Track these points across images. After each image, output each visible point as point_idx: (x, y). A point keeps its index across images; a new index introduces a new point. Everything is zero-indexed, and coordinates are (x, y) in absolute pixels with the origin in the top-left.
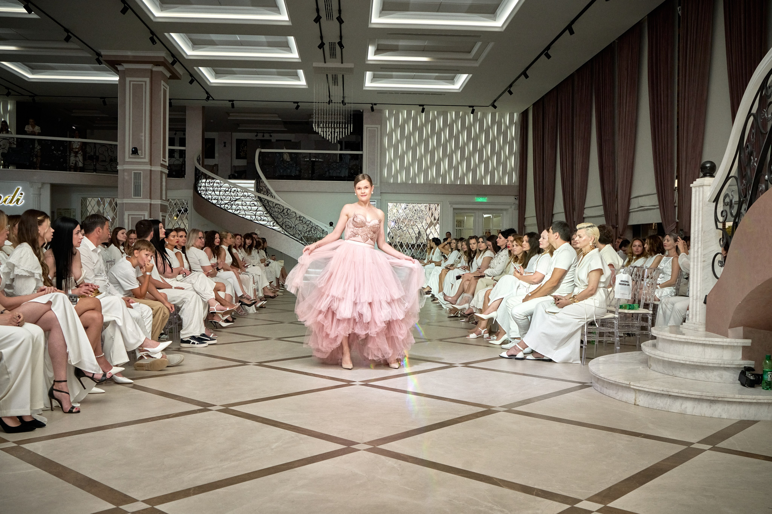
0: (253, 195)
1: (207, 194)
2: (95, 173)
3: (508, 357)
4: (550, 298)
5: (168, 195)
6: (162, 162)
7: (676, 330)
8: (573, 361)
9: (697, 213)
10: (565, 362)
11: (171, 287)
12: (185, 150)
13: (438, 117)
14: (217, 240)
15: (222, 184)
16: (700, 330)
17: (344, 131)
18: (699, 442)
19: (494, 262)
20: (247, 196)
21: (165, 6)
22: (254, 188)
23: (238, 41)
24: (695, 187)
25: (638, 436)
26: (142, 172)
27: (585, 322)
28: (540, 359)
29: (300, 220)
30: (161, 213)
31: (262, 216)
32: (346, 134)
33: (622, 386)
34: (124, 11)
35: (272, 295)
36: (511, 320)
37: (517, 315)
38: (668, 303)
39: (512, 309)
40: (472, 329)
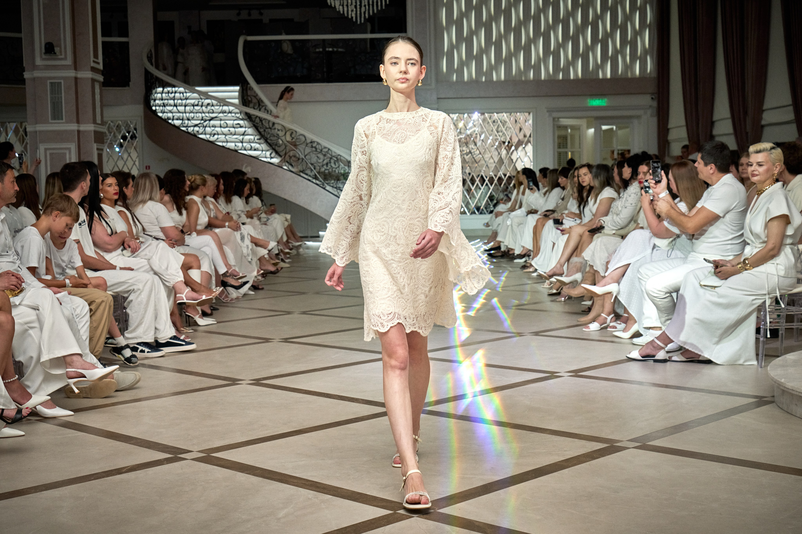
0: (237, 111)
1: (166, 110)
3: (641, 358)
5: (105, 115)
6: (93, 64)
8: (745, 362)
10: (733, 364)
11: (113, 267)
12: (127, 43)
15: (188, 94)
17: (375, 4)
19: (618, 205)
20: (227, 111)
22: (238, 99)
26: (62, 81)
28: (694, 360)
29: (312, 147)
30: (95, 144)
31: (253, 142)
32: (379, 8)
35: (272, 269)
36: (645, 299)
37: (654, 292)
39: (645, 282)
40: (586, 314)
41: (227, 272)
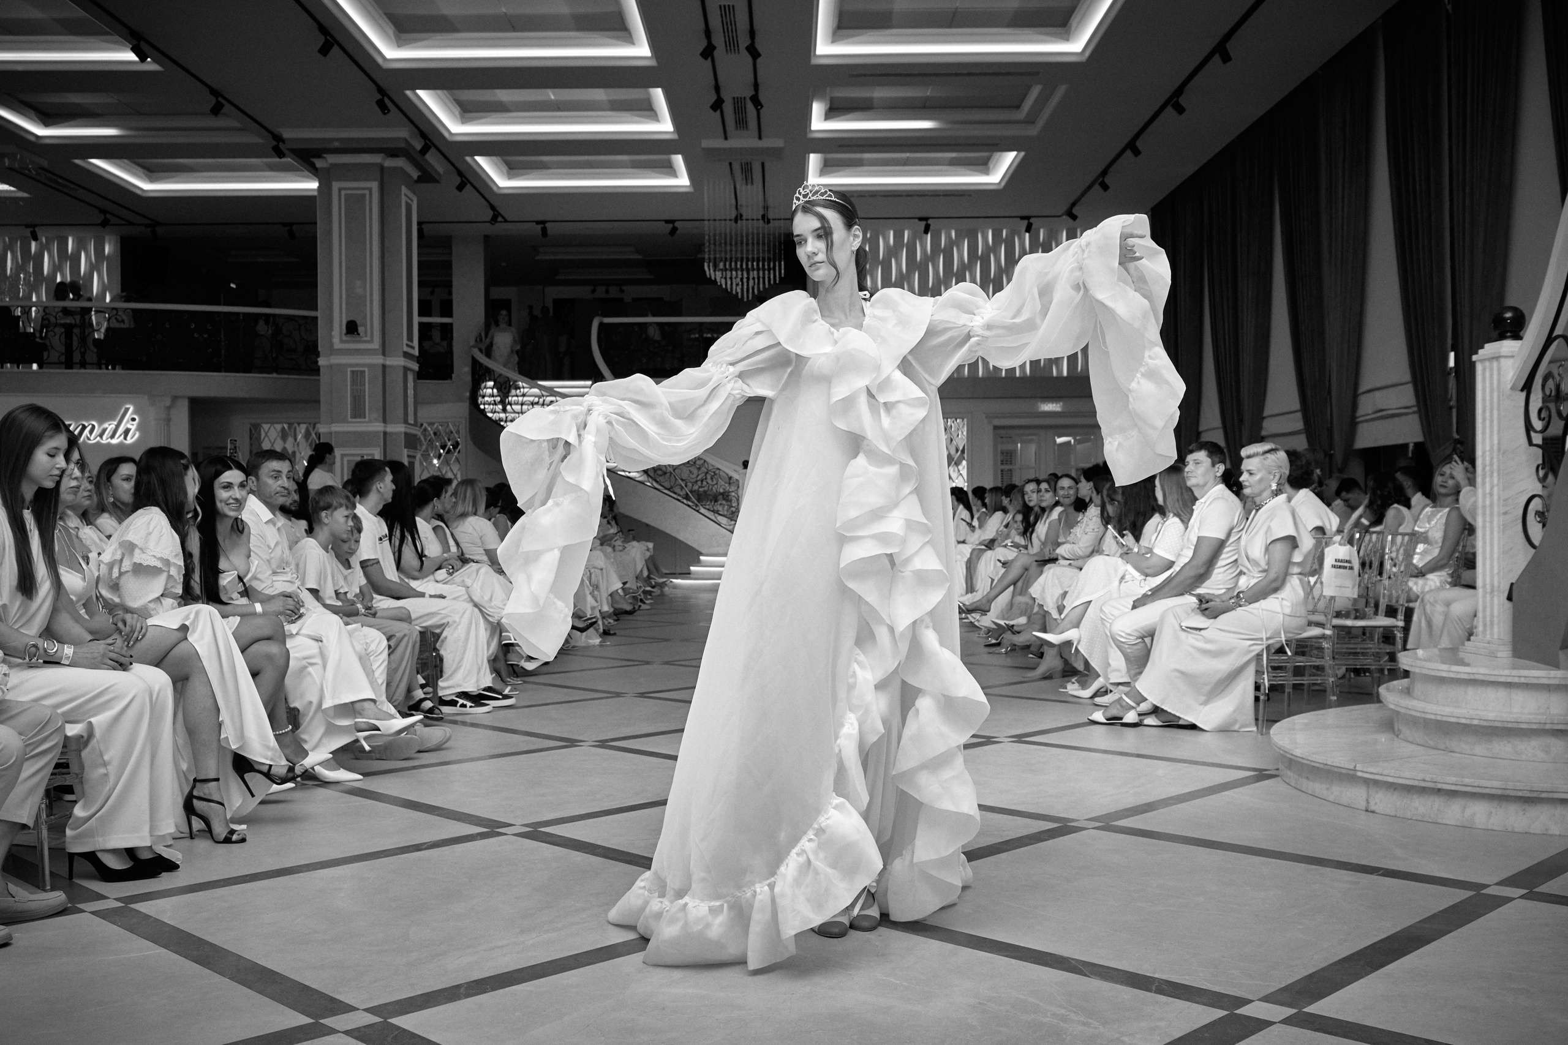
1: (497, 410)
2: (275, 375)
3: (1105, 721)
4: (1191, 600)
5: (419, 415)
6: (406, 349)
7: (1453, 655)
8: (1240, 728)
9: (1488, 414)
10: (1225, 730)
12: (451, 325)
13: (958, 243)
15: (526, 390)
16: (1500, 654)
17: (766, 276)
18: (1499, 884)
21: (405, 36)
23: (551, 101)
24: (1482, 361)
25: (1372, 874)
26: (366, 370)
27: (1264, 646)
28: (1172, 724)
30: (406, 450)
32: (772, 282)
33: (1340, 774)
34: (324, 50)
36: (1111, 647)
37: (1122, 636)
38: (1436, 602)
39: (1111, 624)
40: (1034, 669)
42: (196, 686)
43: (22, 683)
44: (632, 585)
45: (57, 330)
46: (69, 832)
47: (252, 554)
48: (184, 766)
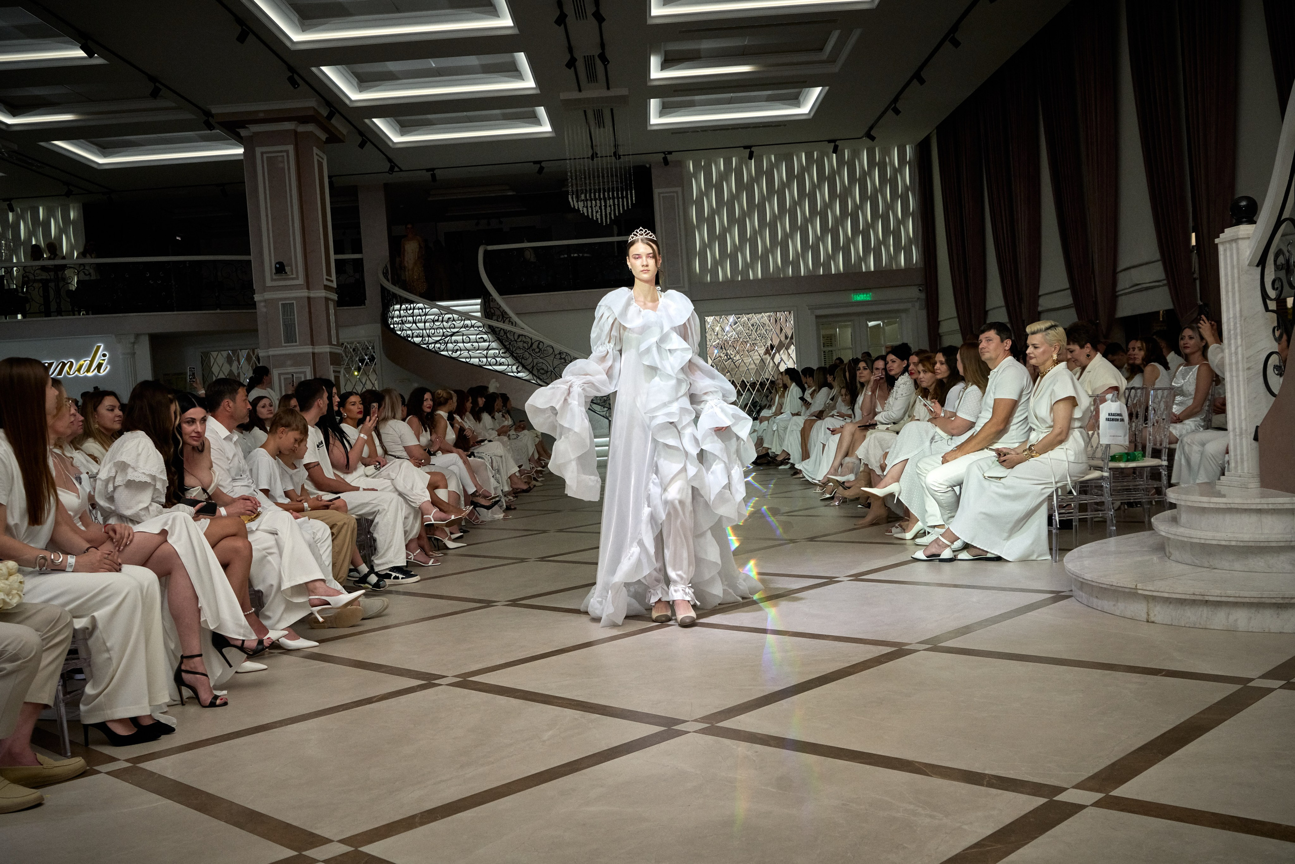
0: (481, 324)
1: (405, 328)
2: (218, 311)
3: (926, 558)
4: (989, 454)
5: (341, 336)
6: (326, 283)
7: (1210, 488)
8: (1037, 557)
9: (1230, 287)
10: (1024, 560)
11: (355, 489)
12: (362, 260)
13: (777, 165)
14: (428, 403)
15: (427, 310)
16: (1250, 486)
17: (621, 203)
18: (1261, 677)
20: (470, 325)
22: (481, 312)
23: (433, 68)
24: (1223, 243)
25: (1156, 675)
26: (295, 302)
27: (1054, 489)
28: (982, 557)
29: (561, 358)
30: (332, 368)
31: (497, 357)
32: (625, 208)
33: (1124, 592)
34: (242, 38)
35: (525, 487)
37: (935, 487)
38: (1194, 443)
39: (925, 477)
40: (864, 517)
41: (476, 491)
42: (177, 579)
43: (34, 588)
44: (527, 467)
45: (36, 285)
46: (82, 707)
47: (214, 465)
48: (172, 646)
